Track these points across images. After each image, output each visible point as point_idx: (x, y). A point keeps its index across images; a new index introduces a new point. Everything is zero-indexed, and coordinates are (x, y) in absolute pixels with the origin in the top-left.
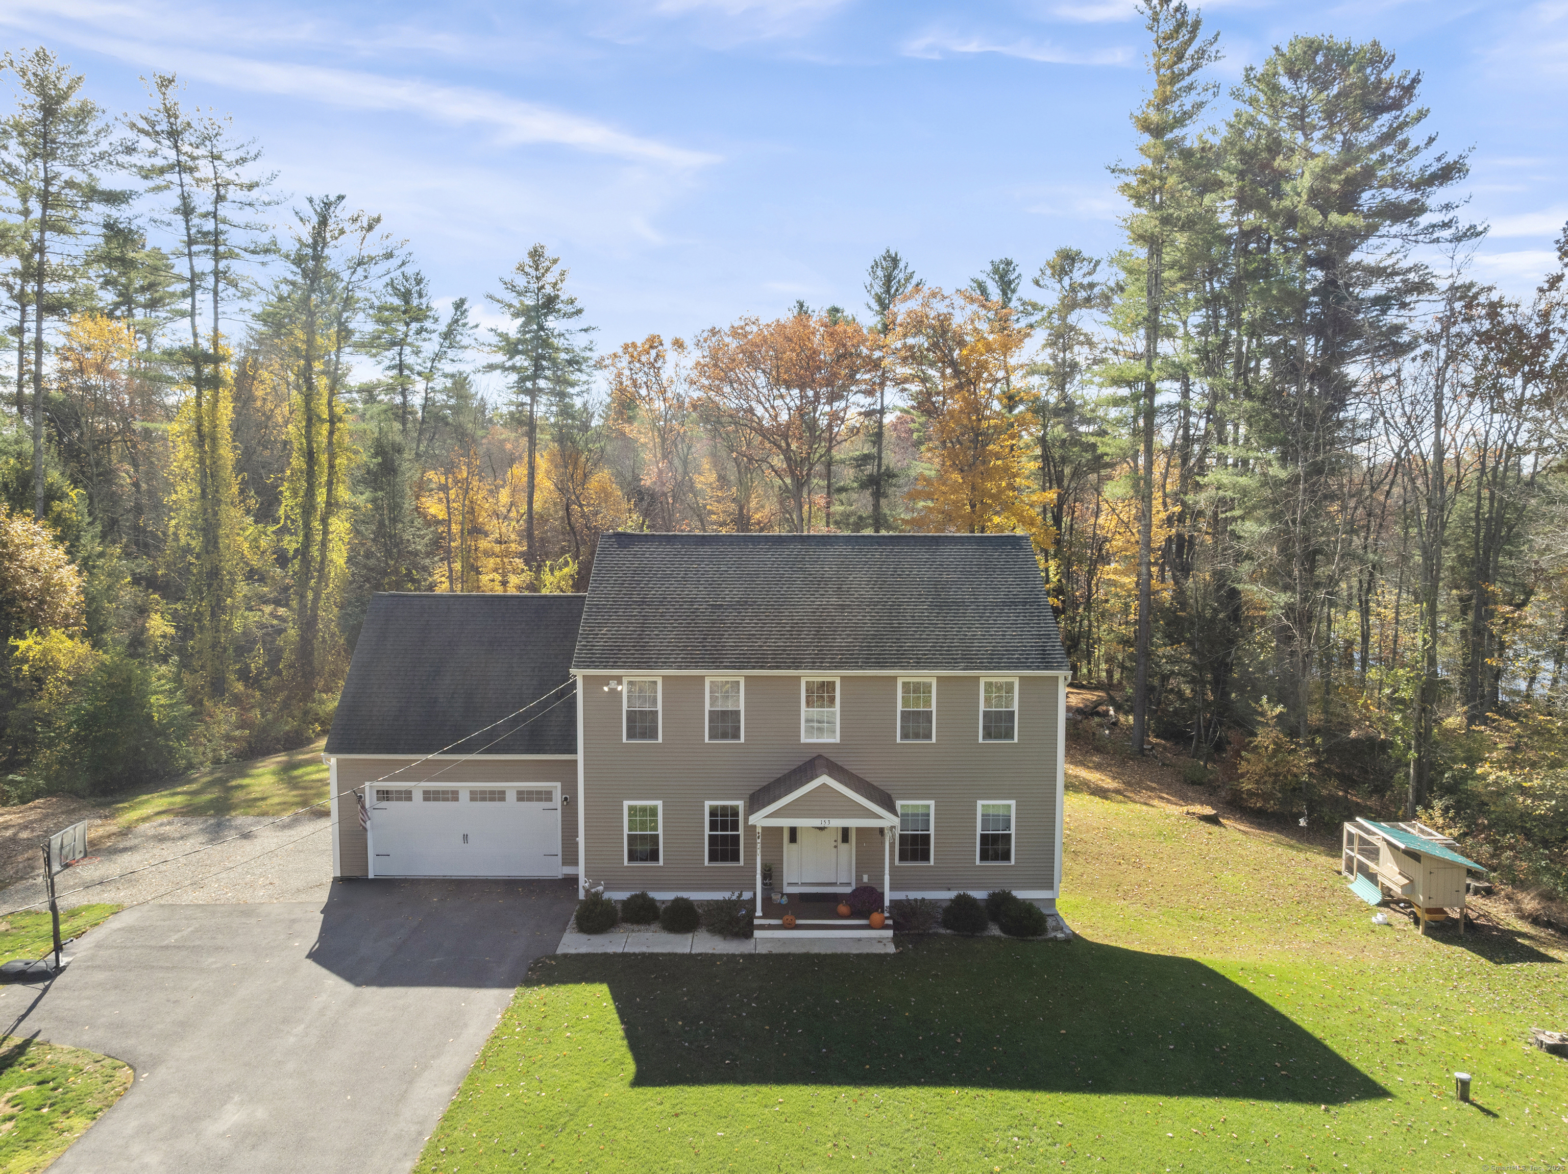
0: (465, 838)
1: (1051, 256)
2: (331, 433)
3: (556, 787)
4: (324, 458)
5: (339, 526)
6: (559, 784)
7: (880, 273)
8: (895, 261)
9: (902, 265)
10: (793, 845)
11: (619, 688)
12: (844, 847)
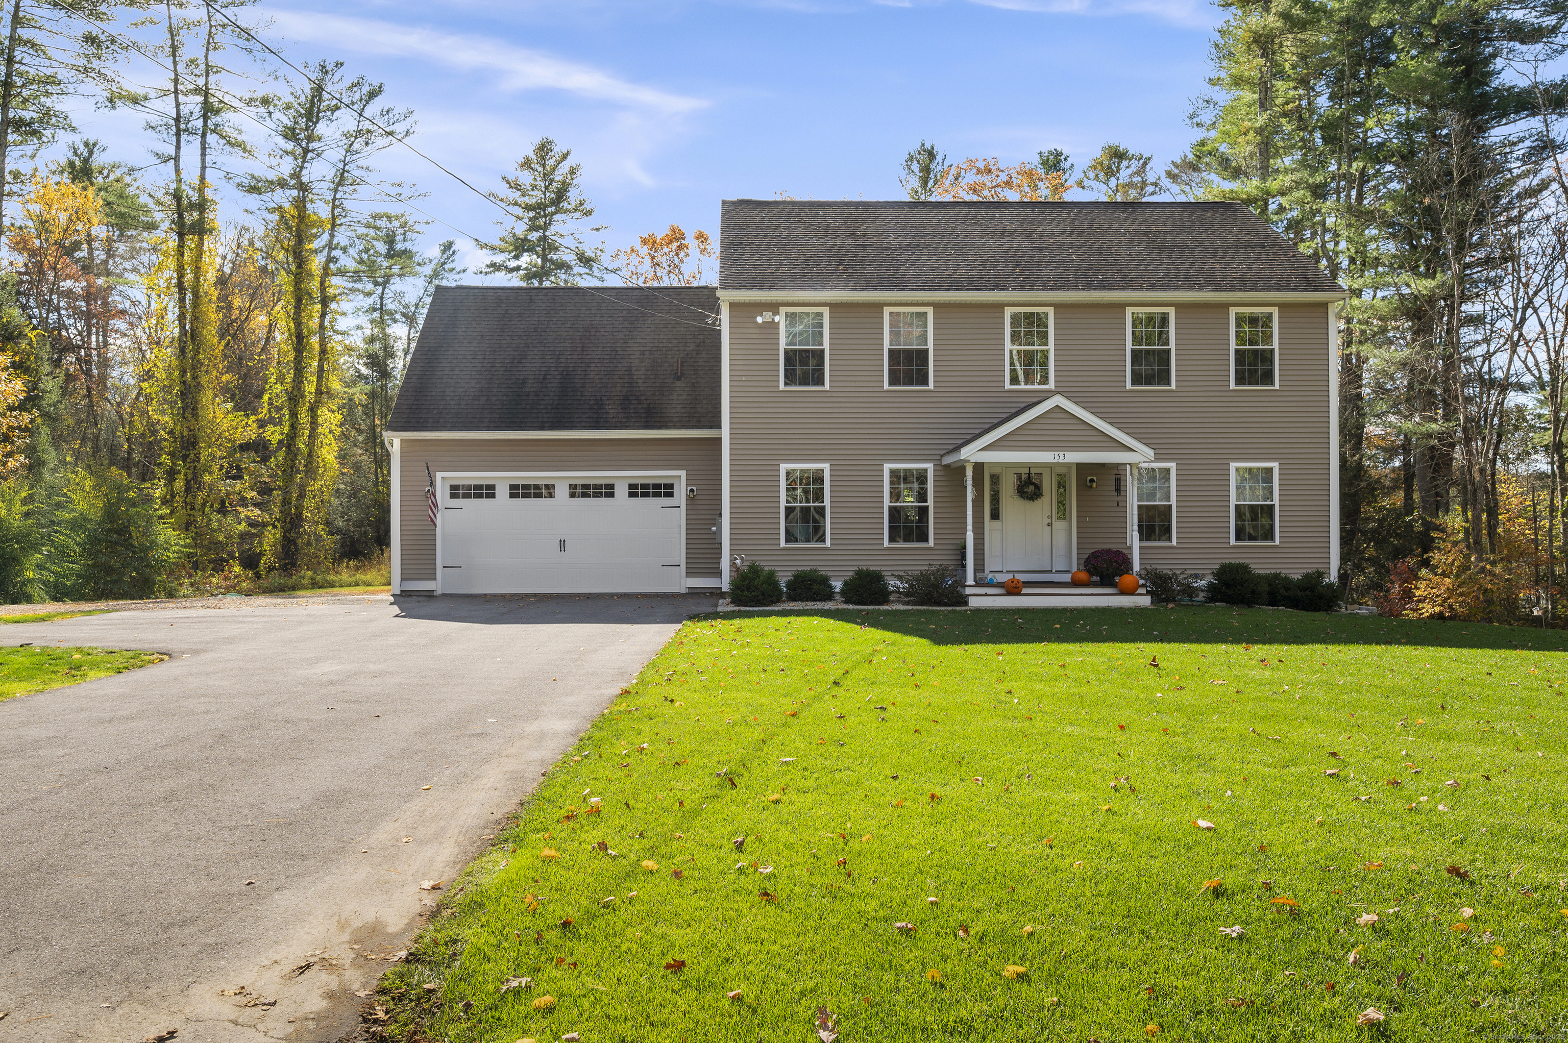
0: (562, 544)
1: (1097, 153)
2: (323, 315)
3: (679, 477)
4: (315, 340)
5: (330, 418)
6: (683, 473)
7: (915, 167)
8: (931, 155)
9: (939, 158)
10: (996, 524)
11: (777, 319)
12: (1059, 525)
